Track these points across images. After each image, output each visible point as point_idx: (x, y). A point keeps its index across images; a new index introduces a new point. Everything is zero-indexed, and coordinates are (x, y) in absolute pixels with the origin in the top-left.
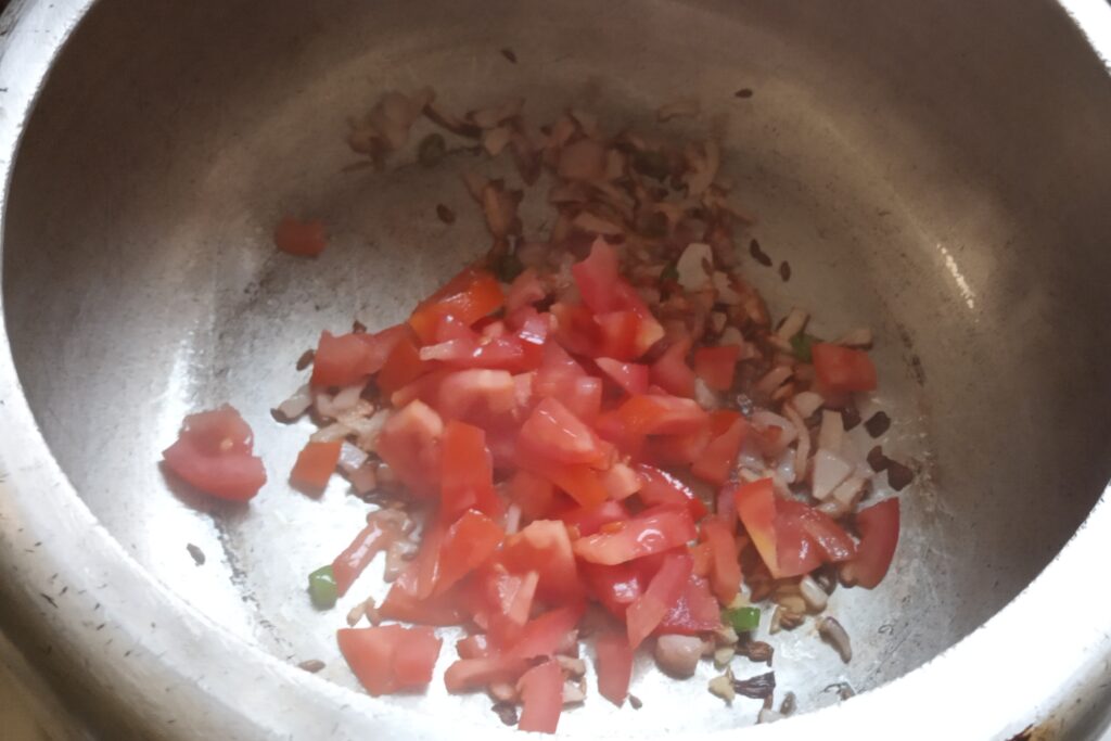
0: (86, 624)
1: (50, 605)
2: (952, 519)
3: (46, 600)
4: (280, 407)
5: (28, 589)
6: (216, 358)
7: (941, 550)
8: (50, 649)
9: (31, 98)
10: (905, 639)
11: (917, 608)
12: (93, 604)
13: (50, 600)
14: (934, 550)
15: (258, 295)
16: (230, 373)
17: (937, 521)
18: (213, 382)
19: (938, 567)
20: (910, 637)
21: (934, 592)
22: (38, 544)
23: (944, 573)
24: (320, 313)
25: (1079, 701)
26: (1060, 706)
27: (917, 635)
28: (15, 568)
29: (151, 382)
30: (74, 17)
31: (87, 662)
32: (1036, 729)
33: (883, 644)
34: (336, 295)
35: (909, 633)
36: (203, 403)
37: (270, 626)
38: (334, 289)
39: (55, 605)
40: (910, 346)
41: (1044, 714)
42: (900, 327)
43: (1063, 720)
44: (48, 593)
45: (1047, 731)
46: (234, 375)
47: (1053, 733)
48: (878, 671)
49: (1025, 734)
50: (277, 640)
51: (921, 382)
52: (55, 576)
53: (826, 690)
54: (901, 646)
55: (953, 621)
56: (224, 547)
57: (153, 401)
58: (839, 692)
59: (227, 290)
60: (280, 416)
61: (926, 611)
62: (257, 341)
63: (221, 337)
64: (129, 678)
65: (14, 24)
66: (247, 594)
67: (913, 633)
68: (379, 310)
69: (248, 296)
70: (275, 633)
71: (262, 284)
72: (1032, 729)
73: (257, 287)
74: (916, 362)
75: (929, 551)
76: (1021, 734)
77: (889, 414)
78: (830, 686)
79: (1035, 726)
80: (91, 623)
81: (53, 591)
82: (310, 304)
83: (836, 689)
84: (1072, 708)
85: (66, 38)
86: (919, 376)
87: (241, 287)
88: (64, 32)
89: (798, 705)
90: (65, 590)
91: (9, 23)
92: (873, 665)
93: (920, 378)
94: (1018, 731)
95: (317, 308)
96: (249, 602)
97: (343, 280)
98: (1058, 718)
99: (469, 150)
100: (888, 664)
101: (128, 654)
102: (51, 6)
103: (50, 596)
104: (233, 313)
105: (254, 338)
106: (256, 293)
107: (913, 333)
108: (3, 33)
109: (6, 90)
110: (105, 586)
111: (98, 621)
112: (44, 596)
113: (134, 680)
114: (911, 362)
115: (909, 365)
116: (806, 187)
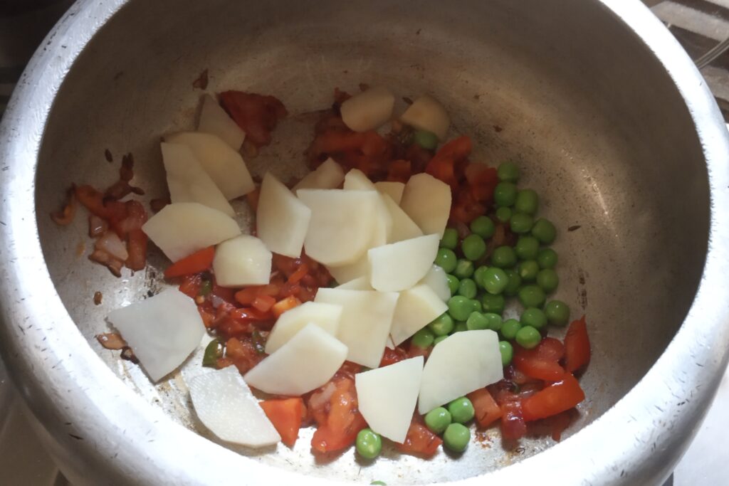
0: (36, 347)
1: (22, 333)
3: (20, 330)
12: (43, 337)
13: (22, 330)
22: (23, 299)
31: (33, 367)
39: (24, 334)
40: (583, 283)
42: (580, 270)
44: (22, 325)
51: (584, 307)
52: (27, 318)
64: (51, 379)
65: (79, 10)
74: (584, 294)
80: (40, 347)
81: (25, 325)
86: (583, 303)
88: (105, 19)
90: (30, 327)
91: (76, 9)
103: (23, 328)
107: (588, 276)
108: (72, 15)
109: (65, 47)
110: (51, 329)
111: (43, 347)
112: (20, 327)
113: (53, 381)
114: (581, 293)
115: (579, 295)
116: (544, 172)
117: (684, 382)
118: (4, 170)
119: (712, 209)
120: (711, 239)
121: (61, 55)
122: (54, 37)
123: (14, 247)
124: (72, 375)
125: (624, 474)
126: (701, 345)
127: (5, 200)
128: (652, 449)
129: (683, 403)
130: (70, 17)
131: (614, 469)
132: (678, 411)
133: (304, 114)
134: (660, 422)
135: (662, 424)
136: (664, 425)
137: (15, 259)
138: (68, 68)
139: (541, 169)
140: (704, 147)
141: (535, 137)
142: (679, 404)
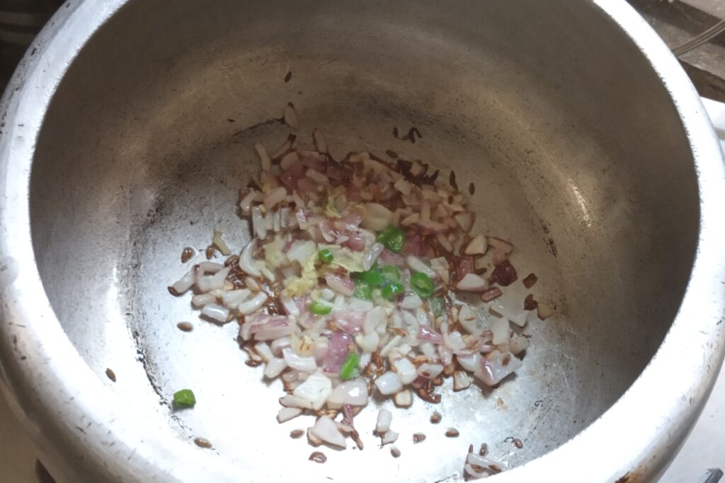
0: (103, 443)
1: (82, 433)
2: (575, 336)
3: (79, 430)
4: (174, 285)
5: (68, 425)
6: (133, 257)
7: (569, 356)
8: (82, 457)
9: (38, 129)
10: (550, 409)
11: (556, 390)
12: (107, 432)
13: (81, 430)
14: (565, 355)
15: (156, 217)
16: (142, 266)
17: (566, 337)
18: (133, 272)
19: (568, 365)
20: (553, 407)
21: (566, 380)
22: (72, 399)
23: (571, 369)
24: (194, 226)
25: (654, 457)
26: (644, 460)
27: (557, 406)
28: (60, 412)
29: (96, 274)
30: (58, 77)
31: (105, 464)
32: (632, 474)
33: (537, 412)
34: (202, 215)
35: (552, 405)
36: (127, 286)
37: (178, 419)
38: (201, 212)
39: (85, 433)
40: (548, 232)
41: (636, 466)
42: (541, 221)
43: (646, 468)
44: (79, 425)
45: (637, 475)
46: (144, 267)
47: (641, 475)
48: (535, 428)
49: (626, 477)
50: (182, 427)
51: (555, 254)
52: (83, 417)
53: (505, 441)
54: (548, 413)
55: (577, 397)
56: (147, 373)
57: (97, 286)
58: (513, 442)
59: (137, 215)
60: (174, 291)
61: (562, 392)
62: (156, 245)
63: (135, 244)
64: (131, 471)
65: (23, 83)
66: (162, 401)
67: (555, 405)
68: (229, 223)
69: (149, 218)
70: (181, 423)
71: (157, 211)
72: (629, 474)
73: (155, 212)
74: (551, 242)
75: (563, 356)
76: (624, 477)
77: (536, 275)
78: (508, 438)
79: (632, 472)
80: (107, 442)
81: (84, 425)
82: (187, 221)
83: (511, 440)
84: (651, 461)
85: (55, 91)
86: (553, 250)
87: (145, 213)
88: (53, 87)
89: (489, 451)
90: (90, 424)
91: (19, 82)
92: (532, 425)
93: (554, 252)
94: (621, 475)
95: (192, 223)
96: (164, 405)
97: (206, 205)
98: (643, 467)
99: (278, 120)
100: (540, 424)
101: (129, 458)
102: (44, 71)
103: (82, 428)
104: (141, 228)
105: (155, 244)
106: (154, 216)
107: (550, 225)
108: (17, 89)
109: (22, 125)
110: (113, 420)
111: (110, 442)
112: (78, 428)
113: (134, 473)
114: (548, 243)
115: (547, 244)
116: (482, 136)
117: (715, 302)
118: (2, 270)
119: (689, 137)
120: (697, 164)
121: (20, 135)
122: (5, 118)
123: (42, 347)
124: (152, 462)
125: (692, 401)
126: (719, 265)
127: (15, 302)
128: (708, 371)
129: (721, 321)
130: (15, 92)
131: (684, 398)
132: (719, 330)
133: (236, 134)
134: (707, 344)
135: (710, 345)
136: (712, 346)
137: (49, 359)
138: (33, 147)
139: (478, 134)
140: (664, 80)
141: (465, 105)
142: (718, 324)
